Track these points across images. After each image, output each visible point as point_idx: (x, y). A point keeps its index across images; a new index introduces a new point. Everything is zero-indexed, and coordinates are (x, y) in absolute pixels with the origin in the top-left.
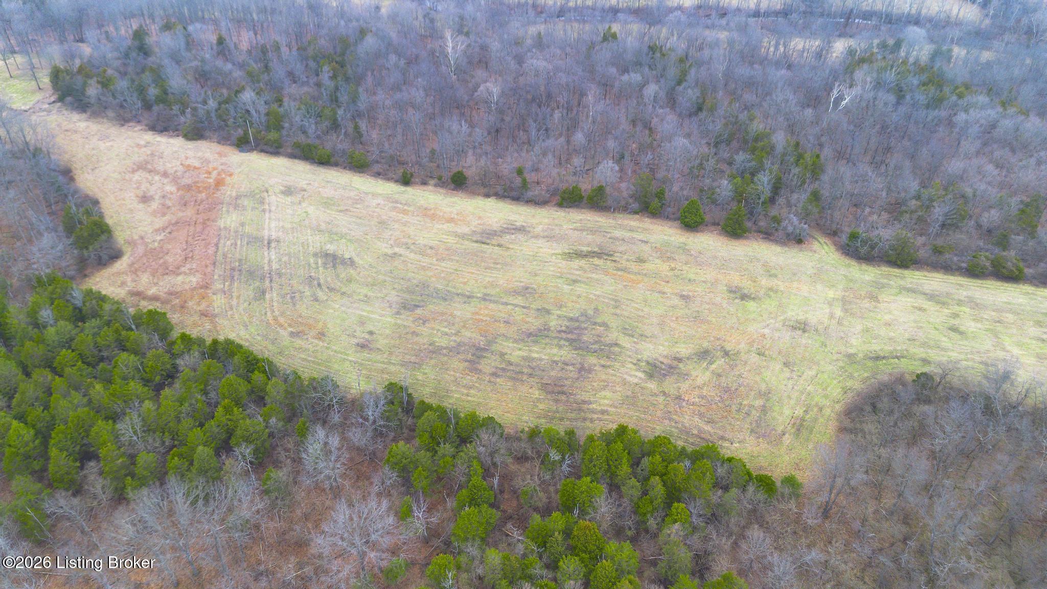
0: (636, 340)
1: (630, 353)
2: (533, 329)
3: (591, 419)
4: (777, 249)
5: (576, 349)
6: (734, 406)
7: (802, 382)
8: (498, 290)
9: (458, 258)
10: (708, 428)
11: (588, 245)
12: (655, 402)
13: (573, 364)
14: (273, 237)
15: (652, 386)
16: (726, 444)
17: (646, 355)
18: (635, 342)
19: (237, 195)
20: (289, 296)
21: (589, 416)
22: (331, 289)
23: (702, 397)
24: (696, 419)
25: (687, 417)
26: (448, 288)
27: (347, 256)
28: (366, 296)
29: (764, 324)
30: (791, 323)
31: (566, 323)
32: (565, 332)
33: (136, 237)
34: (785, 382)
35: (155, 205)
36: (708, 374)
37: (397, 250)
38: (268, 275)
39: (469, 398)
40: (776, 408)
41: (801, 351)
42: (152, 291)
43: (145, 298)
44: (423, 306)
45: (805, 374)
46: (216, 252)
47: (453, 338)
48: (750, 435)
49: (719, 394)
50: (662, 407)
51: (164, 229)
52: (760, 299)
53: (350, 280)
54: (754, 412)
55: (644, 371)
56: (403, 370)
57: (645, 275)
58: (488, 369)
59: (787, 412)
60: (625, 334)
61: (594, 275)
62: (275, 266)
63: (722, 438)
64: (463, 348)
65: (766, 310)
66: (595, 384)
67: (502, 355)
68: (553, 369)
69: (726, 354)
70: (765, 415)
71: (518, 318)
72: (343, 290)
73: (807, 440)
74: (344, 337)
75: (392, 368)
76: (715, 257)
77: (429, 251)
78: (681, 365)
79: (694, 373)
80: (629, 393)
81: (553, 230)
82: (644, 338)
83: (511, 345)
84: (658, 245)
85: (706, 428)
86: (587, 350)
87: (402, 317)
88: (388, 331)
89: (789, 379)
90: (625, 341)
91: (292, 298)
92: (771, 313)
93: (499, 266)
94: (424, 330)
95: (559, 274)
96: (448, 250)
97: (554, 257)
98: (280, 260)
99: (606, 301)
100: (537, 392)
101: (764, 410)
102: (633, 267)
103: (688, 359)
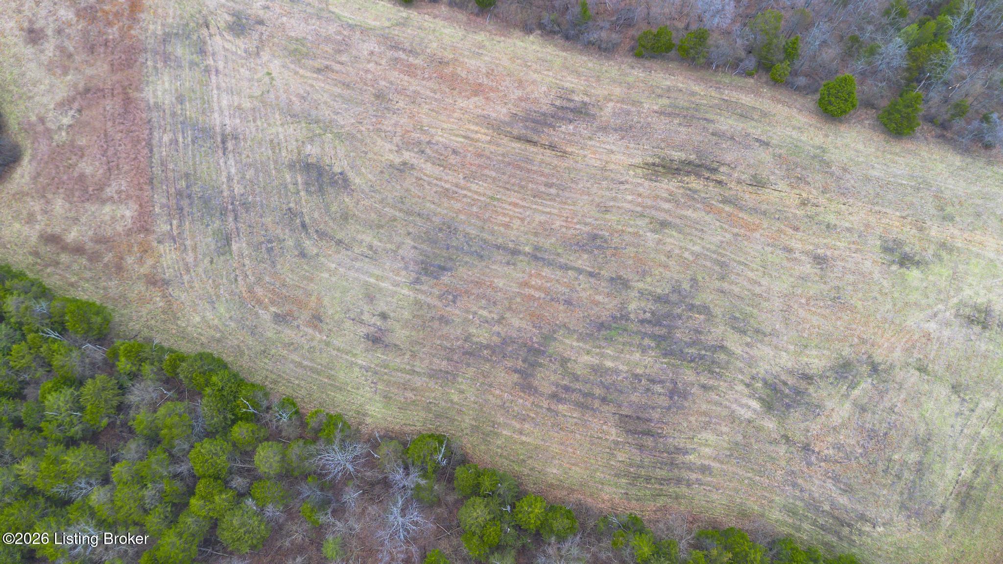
0: (749, 340)
1: (742, 365)
2: (605, 315)
3: (688, 480)
4: (957, 160)
5: (665, 355)
6: (880, 463)
7: (975, 421)
8: (553, 240)
9: (494, 174)
10: (843, 500)
11: (681, 148)
12: (774, 455)
13: (661, 382)
14: (228, 129)
15: (770, 424)
16: (867, 528)
17: (762, 369)
18: (747, 344)
19: (164, 34)
20: (264, 246)
21: (685, 474)
22: (322, 235)
23: (838, 447)
24: (829, 484)
25: (817, 482)
26: (485, 236)
27: (337, 169)
28: (370, 247)
29: (929, 312)
30: (968, 311)
31: (651, 306)
32: (649, 322)
33: (34, 119)
34: (951, 421)
35: (50, 48)
36: (848, 405)
37: (407, 156)
38: (230, 207)
39: (524, 438)
40: (937, 467)
41: (977, 365)
42: (72, 236)
43: (65, 248)
44: (450, 269)
45: (980, 406)
46: (151, 157)
47: (496, 328)
48: (899, 513)
49: (861, 443)
50: (783, 463)
51: (70, 101)
52: (927, 263)
53: (345, 217)
54: (906, 474)
55: (760, 399)
56: (431, 384)
57: (764, 213)
58: (547, 388)
59: (951, 473)
60: (734, 328)
61: (689, 213)
62: (238, 189)
63: (863, 518)
64: (510, 349)
65: (934, 285)
66: (692, 419)
67: (564, 361)
68: (635, 389)
69: (875, 369)
70: (921, 479)
71: (583, 295)
72: (339, 236)
73: (975, 520)
74: (348, 324)
75: (418, 382)
76: (868, 179)
77: (453, 159)
78: (811, 390)
79: (829, 404)
80: (739, 438)
81: (628, 113)
82: (760, 337)
83: (575, 344)
84: (783, 151)
85: (841, 501)
86: (682, 356)
87: (425, 288)
88: (406, 315)
89: (957, 415)
90: (734, 343)
91: (270, 250)
92: (940, 292)
93: (553, 191)
94: (455, 312)
95: (639, 209)
96: (480, 156)
97: (631, 173)
98: (243, 178)
99: (708, 264)
100: (613, 431)
101: (920, 469)
102: (747, 196)
103: (821, 377)
